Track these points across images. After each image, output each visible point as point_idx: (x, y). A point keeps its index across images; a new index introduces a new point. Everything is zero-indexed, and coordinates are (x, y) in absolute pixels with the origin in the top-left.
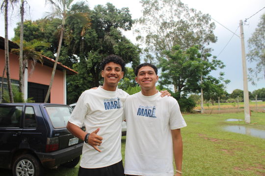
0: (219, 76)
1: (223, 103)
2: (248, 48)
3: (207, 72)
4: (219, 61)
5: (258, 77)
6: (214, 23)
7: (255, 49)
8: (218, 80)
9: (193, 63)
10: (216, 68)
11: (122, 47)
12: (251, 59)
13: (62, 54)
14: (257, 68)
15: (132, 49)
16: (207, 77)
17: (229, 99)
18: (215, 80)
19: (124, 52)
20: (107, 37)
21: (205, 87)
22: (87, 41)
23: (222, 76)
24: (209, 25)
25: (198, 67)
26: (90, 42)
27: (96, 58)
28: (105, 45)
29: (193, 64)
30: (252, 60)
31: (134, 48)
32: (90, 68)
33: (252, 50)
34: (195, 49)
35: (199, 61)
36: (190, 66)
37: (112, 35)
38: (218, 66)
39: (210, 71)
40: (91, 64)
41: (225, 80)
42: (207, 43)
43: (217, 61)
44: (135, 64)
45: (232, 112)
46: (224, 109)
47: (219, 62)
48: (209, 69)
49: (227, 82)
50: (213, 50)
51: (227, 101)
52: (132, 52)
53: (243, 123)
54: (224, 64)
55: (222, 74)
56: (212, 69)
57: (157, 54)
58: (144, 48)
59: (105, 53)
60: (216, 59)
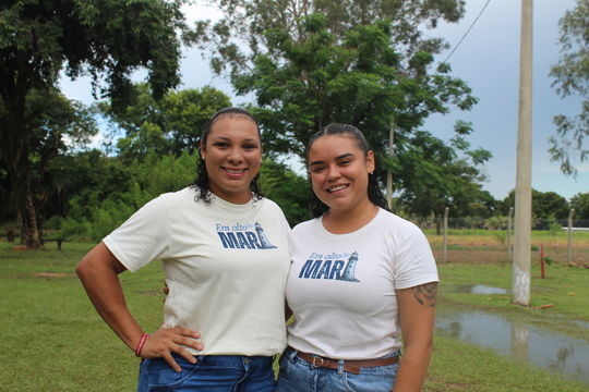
0: (454, 135)
1: (472, 230)
2: (561, 45)
3: (416, 119)
4: (458, 83)
5: (584, 148)
7: (583, 52)
8: (449, 149)
9: (365, 80)
10: (445, 105)
12: (565, 86)
14: (583, 117)
15: (146, 13)
16: (411, 136)
17: (494, 218)
18: (438, 145)
19: (117, 22)
21: (400, 168)
23: (462, 136)
25: (379, 97)
30: (570, 87)
31: (157, 11)
33: (573, 56)
34: (376, 34)
35: (389, 78)
36: (354, 89)
38: (452, 98)
39: (425, 114)
41: (472, 149)
42: (428, 21)
43: (450, 82)
44: (161, 71)
45: (488, 261)
46: (470, 248)
47: (456, 87)
48: (422, 107)
49: (482, 156)
51: (487, 222)
52: (147, 23)
53: (505, 304)
54: (472, 95)
55: (463, 130)
56: (432, 109)
57: (254, 44)
58: (215, 21)
59: (49, 19)
60: (449, 74)
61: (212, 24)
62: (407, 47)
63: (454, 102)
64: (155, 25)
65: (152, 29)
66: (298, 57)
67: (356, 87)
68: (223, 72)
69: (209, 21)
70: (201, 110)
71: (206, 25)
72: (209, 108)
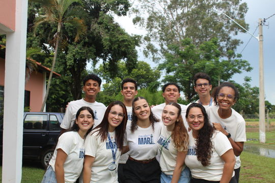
0: (244, 82)
3: (229, 76)
4: (245, 62)
6: (245, 5)
8: (242, 87)
10: (240, 70)
11: (114, 39)
13: (33, 45)
15: (126, 43)
18: (238, 86)
20: (95, 26)
22: (68, 31)
23: (248, 82)
24: (238, 7)
25: (214, 70)
26: (71, 31)
27: (78, 53)
28: (91, 36)
29: (208, 66)
31: (130, 41)
32: (70, 65)
36: (203, 67)
37: (100, 23)
38: (242, 68)
39: (232, 74)
40: (72, 61)
41: (252, 87)
42: (234, 32)
43: (241, 62)
47: (244, 64)
48: (231, 71)
50: (242, 43)
52: (126, 46)
53: (257, 143)
54: (250, 66)
55: (248, 80)
56: (235, 72)
57: (162, 45)
58: (144, 35)
59: (91, 46)
60: (241, 58)
61: (143, 37)
62: (226, 42)
63: (244, 69)
64: (129, 47)
65: (128, 48)
66: (182, 55)
67: (205, 66)
68: (149, 56)
69: (142, 36)
70: (138, 71)
71: (141, 37)
72: (141, 70)
